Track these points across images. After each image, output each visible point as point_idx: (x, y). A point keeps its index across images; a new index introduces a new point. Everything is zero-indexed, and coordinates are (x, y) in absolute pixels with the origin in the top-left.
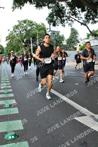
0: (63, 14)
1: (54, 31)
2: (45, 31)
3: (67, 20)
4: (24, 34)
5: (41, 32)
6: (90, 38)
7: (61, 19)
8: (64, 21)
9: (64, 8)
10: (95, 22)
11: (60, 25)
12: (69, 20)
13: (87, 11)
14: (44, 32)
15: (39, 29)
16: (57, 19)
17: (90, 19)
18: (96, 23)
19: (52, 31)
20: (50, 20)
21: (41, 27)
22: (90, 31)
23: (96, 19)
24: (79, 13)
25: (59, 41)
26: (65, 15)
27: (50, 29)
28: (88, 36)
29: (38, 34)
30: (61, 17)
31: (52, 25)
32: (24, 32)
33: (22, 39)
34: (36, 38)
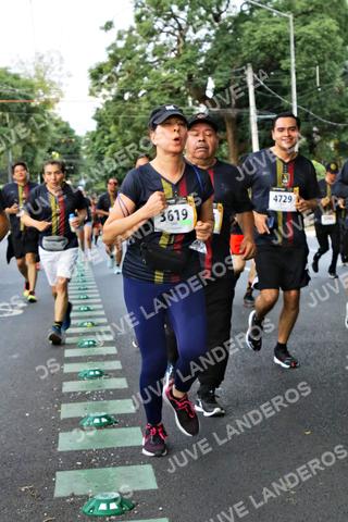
4: (207, 47)
5: (312, 29)
14: (335, 28)
29: (296, 39)
33: (190, 77)
34: (278, 67)
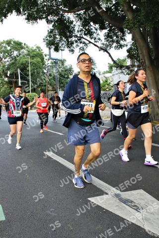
0: (71, 32)
1: (56, 60)
2: (42, 59)
3: (76, 42)
4: (8, 63)
5: (35, 60)
6: (113, 71)
7: (67, 40)
8: (72, 43)
9: (72, 22)
10: (121, 46)
11: (67, 50)
12: (81, 42)
13: (108, 29)
14: (40, 61)
15: (31, 55)
16: (61, 40)
17: (113, 41)
18: (122, 48)
19: (53, 59)
20: (50, 41)
21: (35, 53)
22: (113, 60)
23: (122, 42)
24: (95, 31)
25: (65, 75)
26: (74, 35)
27: (50, 55)
28: (111, 67)
29: (31, 63)
30: (67, 38)
31: (52, 50)
32: (6, 60)
33: (3, 70)
34: (26, 69)
